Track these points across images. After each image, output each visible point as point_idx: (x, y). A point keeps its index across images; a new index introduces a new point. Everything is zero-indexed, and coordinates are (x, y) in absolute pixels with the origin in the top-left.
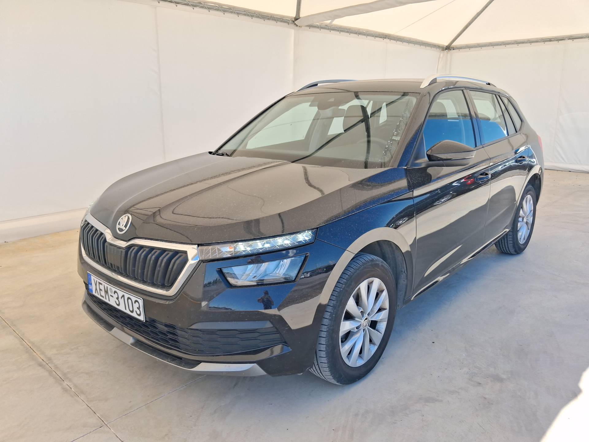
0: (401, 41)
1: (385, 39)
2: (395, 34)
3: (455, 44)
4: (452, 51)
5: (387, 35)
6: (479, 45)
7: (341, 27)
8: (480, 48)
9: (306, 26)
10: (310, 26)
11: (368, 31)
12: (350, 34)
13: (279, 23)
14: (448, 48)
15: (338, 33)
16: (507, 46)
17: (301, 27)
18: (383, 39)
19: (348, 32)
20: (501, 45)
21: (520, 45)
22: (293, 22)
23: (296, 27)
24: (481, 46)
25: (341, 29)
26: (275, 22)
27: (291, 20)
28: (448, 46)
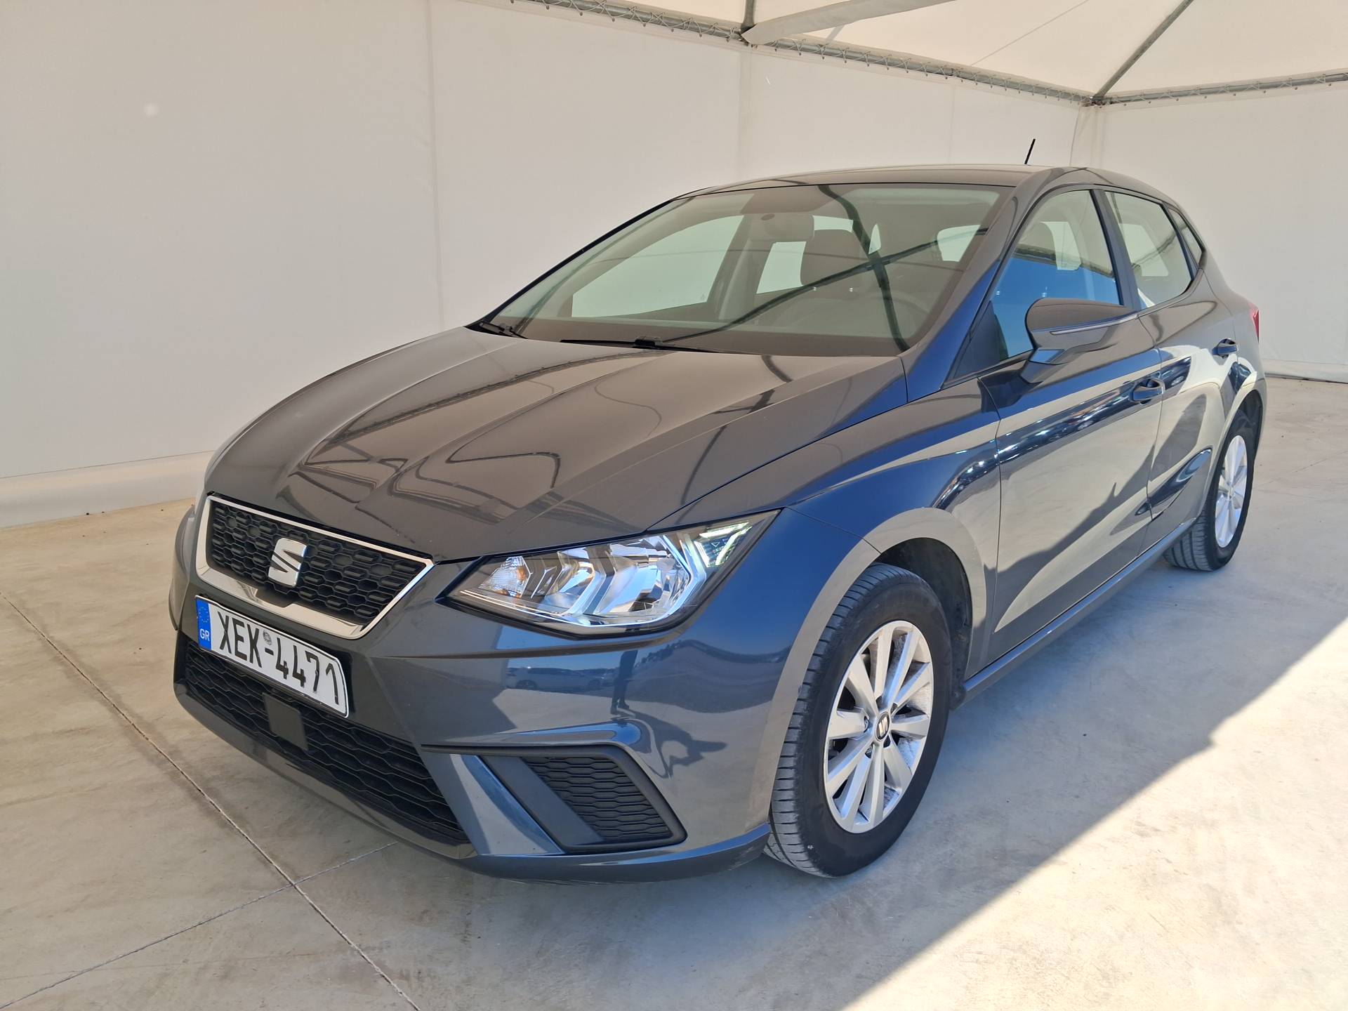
0: (989, 83)
2: (974, 66)
4: (1108, 107)
5: (954, 68)
6: (1171, 92)
7: (851, 48)
8: (1174, 100)
9: (766, 45)
10: (776, 45)
11: (909, 58)
12: (868, 65)
14: (1099, 100)
15: (841, 61)
16: (1238, 94)
17: (757, 48)
18: (947, 78)
19: (864, 60)
20: (1223, 92)
21: (1269, 91)
22: (738, 35)
23: (746, 47)
24: (1177, 94)
25: (848, 54)
26: (698, 34)
27: (734, 30)
28: (1098, 94)
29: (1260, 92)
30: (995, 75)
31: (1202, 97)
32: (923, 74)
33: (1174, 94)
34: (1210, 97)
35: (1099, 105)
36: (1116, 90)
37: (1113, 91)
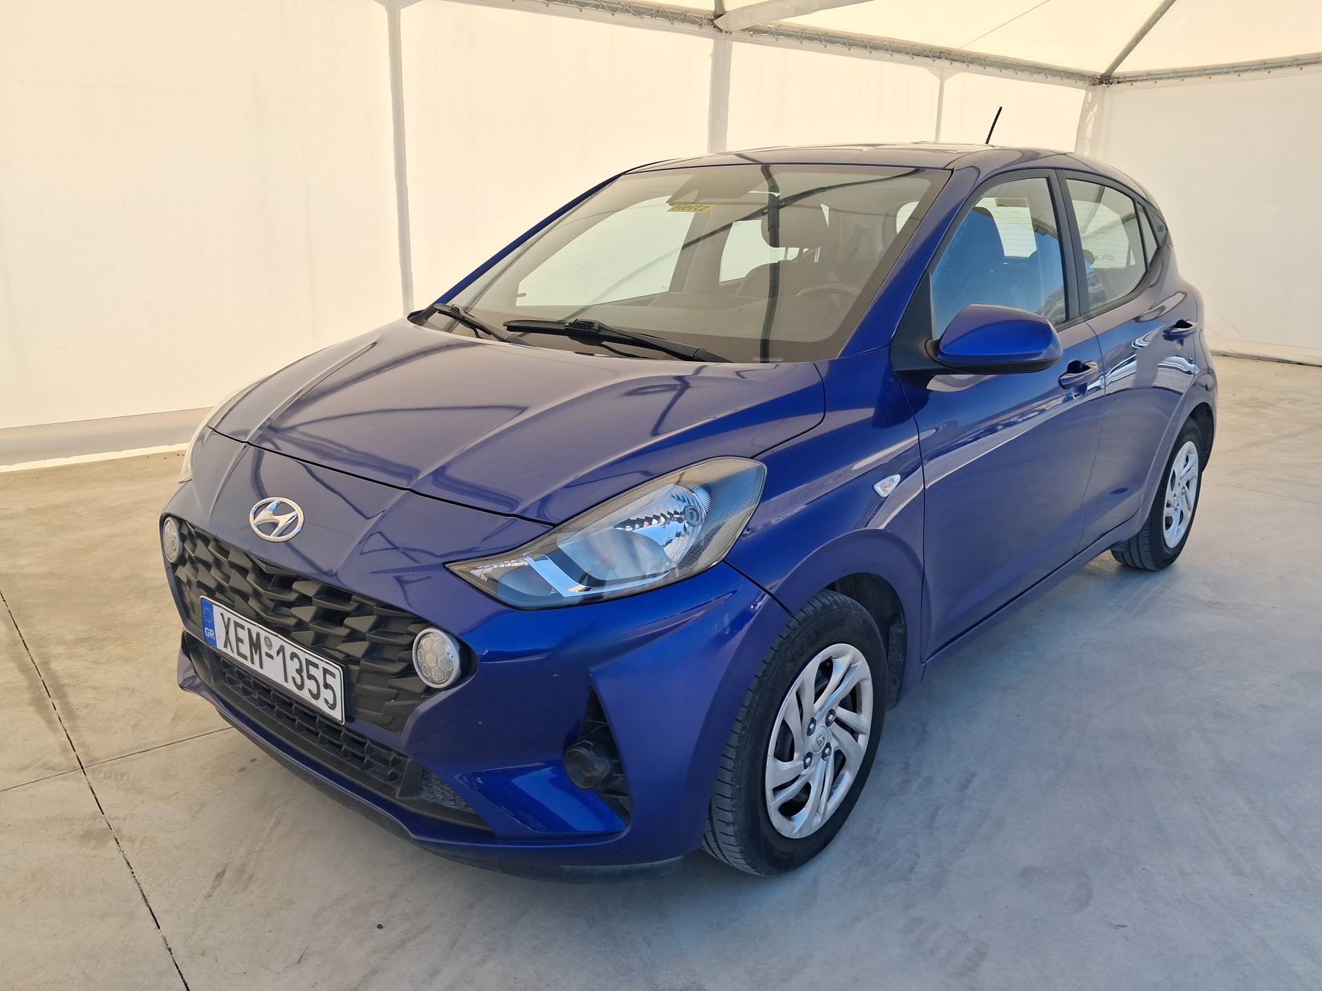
0: (982, 65)
1: (938, 61)
2: (962, 49)
4: (1115, 87)
5: (940, 50)
6: (1177, 72)
7: (828, 33)
8: (1179, 81)
9: (744, 30)
10: (754, 31)
12: (850, 50)
13: (677, 25)
14: (1106, 79)
15: (821, 46)
16: (1242, 75)
17: (731, 33)
18: (934, 61)
19: (844, 44)
20: (1227, 72)
21: (1274, 72)
22: (711, 22)
23: (719, 34)
24: (1182, 74)
25: (828, 38)
26: (669, 23)
27: (710, 18)
28: (1103, 74)
29: (1264, 73)
30: (987, 57)
31: (1206, 79)
32: (908, 58)
33: (1177, 75)
34: (1214, 78)
35: (1107, 84)
36: (1121, 70)
37: (1119, 70)
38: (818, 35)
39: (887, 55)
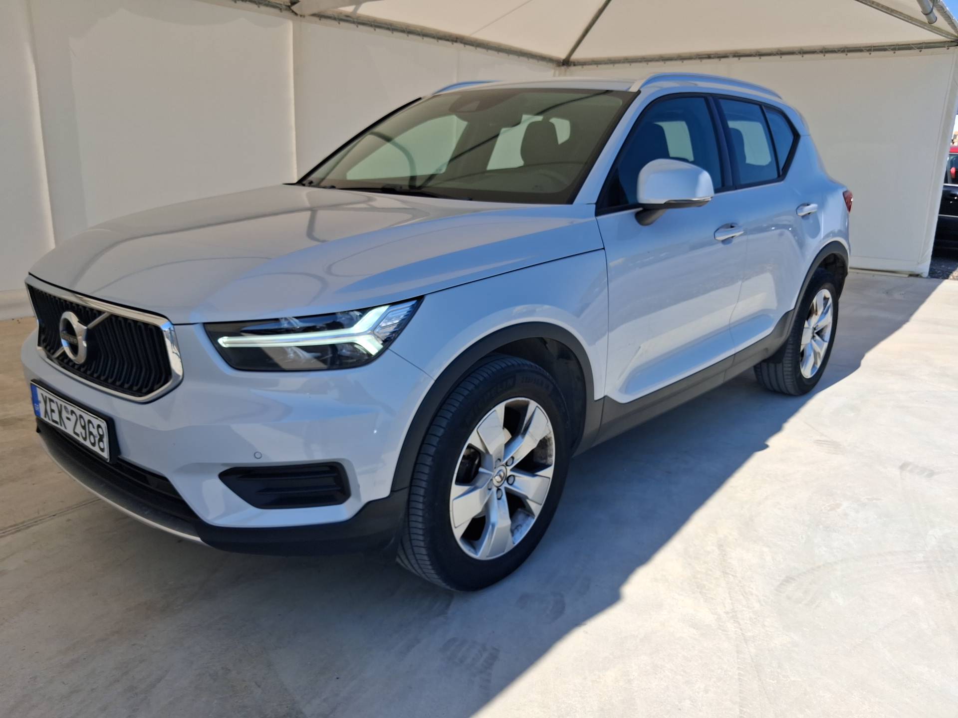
0: (486, 49)
1: (455, 44)
2: (472, 36)
3: (575, 57)
4: (572, 68)
5: (457, 37)
6: (610, 60)
7: (376, 20)
8: (611, 66)
9: (314, 15)
10: (321, 16)
11: (423, 28)
12: (393, 33)
13: (263, 8)
14: (566, 63)
15: (371, 29)
16: (649, 65)
17: (305, 17)
18: (453, 44)
19: (388, 29)
20: (640, 62)
21: (666, 62)
22: (288, 8)
23: (295, 17)
24: (613, 61)
25: (376, 24)
26: (256, 6)
27: (287, 4)
28: (564, 59)
29: (662, 63)
30: (487, 43)
31: (628, 65)
32: (434, 40)
34: (633, 65)
35: (567, 66)
38: (369, 21)
39: (419, 38)
